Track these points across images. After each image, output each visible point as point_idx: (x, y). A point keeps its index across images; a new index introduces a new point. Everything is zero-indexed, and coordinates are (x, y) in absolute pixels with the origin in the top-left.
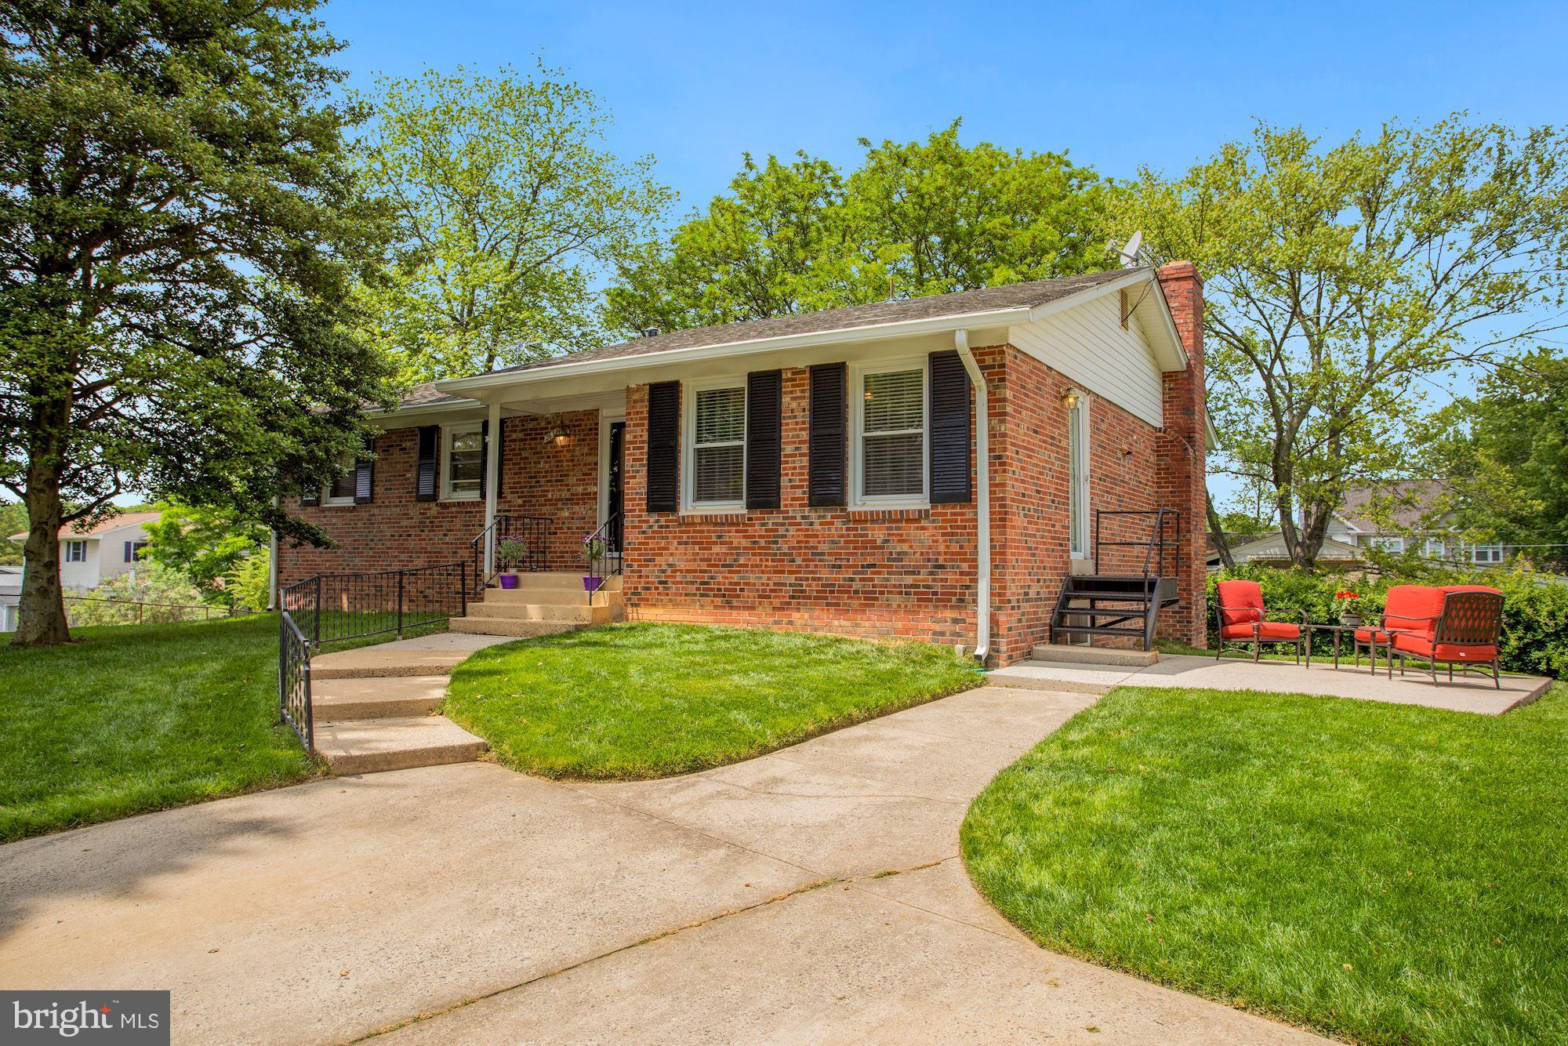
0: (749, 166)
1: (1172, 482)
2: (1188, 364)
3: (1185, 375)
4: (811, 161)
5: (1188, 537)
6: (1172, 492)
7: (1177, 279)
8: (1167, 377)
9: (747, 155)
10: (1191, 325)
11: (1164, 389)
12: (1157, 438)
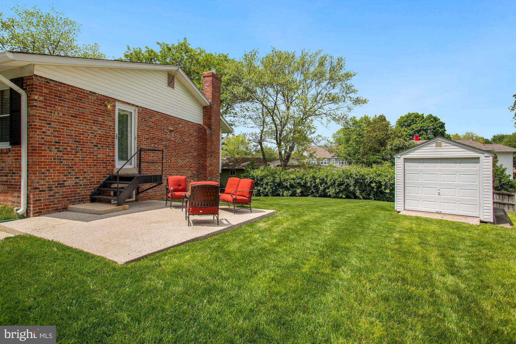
0: (129, 49)
1: (201, 141)
2: (210, 104)
3: (209, 107)
4: (149, 50)
5: (206, 159)
6: (202, 145)
7: (208, 76)
8: (205, 108)
9: (128, 46)
10: (211, 91)
11: (203, 112)
12: (198, 127)
